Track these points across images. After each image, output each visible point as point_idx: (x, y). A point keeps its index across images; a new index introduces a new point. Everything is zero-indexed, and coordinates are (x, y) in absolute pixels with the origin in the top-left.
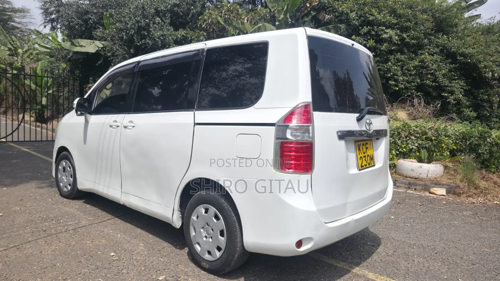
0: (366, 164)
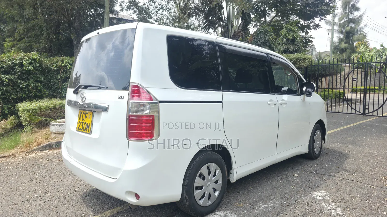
0: (82, 129)
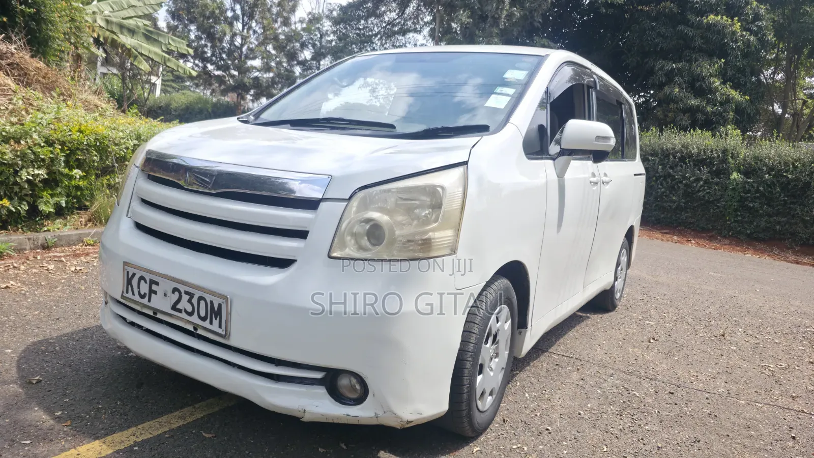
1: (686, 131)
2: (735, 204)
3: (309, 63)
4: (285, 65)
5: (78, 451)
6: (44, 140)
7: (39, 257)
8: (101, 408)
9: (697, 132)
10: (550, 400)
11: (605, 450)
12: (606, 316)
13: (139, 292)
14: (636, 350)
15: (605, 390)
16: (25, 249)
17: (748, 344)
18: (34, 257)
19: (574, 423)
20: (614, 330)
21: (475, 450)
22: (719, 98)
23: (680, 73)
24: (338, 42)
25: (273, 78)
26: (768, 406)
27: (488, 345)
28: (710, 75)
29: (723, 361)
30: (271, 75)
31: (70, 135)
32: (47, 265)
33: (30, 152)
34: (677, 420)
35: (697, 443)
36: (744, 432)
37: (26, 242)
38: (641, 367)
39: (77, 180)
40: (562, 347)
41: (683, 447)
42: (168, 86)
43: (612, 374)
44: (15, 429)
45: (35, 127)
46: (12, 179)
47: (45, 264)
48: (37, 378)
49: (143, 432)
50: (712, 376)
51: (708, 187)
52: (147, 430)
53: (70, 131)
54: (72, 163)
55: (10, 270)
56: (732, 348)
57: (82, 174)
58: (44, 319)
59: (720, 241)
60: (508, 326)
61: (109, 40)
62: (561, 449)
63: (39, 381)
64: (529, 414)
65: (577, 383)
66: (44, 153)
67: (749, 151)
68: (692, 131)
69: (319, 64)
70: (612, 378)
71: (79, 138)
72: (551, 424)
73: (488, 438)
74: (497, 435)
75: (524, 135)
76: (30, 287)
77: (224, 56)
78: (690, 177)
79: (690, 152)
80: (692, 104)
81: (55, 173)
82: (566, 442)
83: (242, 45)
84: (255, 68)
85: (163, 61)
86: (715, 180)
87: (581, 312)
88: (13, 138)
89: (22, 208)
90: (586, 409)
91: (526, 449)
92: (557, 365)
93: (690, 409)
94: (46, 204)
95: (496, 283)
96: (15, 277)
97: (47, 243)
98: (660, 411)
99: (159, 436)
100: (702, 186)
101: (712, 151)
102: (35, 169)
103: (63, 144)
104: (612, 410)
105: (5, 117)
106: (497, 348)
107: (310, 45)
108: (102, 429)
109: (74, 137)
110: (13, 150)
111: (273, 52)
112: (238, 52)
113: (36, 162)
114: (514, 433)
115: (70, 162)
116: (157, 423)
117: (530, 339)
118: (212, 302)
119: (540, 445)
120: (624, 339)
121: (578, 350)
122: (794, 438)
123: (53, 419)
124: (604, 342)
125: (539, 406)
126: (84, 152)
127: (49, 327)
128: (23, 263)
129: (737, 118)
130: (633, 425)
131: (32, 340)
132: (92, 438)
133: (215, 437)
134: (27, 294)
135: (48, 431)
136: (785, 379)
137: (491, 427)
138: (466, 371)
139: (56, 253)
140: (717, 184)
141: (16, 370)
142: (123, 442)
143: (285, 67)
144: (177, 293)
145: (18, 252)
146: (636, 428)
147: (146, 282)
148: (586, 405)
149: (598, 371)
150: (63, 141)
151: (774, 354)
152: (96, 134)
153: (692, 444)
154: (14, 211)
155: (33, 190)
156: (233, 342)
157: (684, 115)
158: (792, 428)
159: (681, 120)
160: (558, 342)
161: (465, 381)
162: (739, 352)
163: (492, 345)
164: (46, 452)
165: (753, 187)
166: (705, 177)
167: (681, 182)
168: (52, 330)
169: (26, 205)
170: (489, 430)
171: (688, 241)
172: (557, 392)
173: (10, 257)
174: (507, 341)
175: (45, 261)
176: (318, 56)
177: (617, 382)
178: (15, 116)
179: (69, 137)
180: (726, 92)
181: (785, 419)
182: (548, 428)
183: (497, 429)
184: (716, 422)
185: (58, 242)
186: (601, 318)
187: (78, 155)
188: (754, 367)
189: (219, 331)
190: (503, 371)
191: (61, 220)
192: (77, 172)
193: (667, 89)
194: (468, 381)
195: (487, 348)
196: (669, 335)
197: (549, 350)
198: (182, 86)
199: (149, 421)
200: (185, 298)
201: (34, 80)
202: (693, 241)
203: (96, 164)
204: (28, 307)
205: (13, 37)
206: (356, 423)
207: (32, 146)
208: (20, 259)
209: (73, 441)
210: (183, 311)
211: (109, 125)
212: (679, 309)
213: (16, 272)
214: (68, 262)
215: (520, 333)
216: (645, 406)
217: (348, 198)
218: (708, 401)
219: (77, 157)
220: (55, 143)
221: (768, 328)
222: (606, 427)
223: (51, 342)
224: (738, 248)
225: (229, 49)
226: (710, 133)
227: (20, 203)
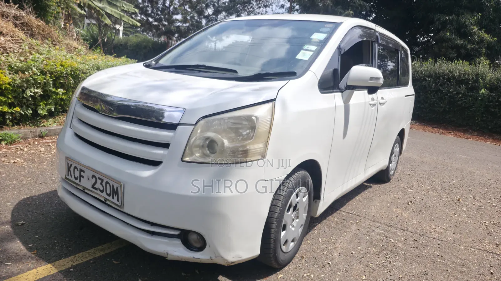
1: (452, 62)
2: (482, 109)
3: (211, 17)
4: (196, 18)
5: (37, 270)
6: (40, 71)
7: (36, 143)
8: (56, 242)
9: (459, 62)
10: (334, 243)
11: (364, 279)
12: (383, 186)
13: (74, 176)
14: (398, 210)
15: (372, 237)
16: (29, 138)
17: (474, 206)
18: (34, 143)
19: (347, 259)
20: (386, 196)
21: (279, 277)
22: (476, 39)
23: (451, 23)
24: (230, 3)
25: (188, 27)
26: (479, 251)
27: (289, 213)
28: (471, 24)
29: (455, 218)
30: (187, 24)
31: (56, 68)
32: (40, 148)
33: (31, 78)
34: (415, 259)
35: (426, 275)
36: (459, 269)
37: (29, 134)
38: (399, 222)
39: (61, 95)
40: (349, 207)
41: (416, 278)
42: (127, 31)
43: (379, 226)
44: (4, 255)
45: (34, 63)
46: (21, 95)
47: (39, 148)
48: (21, 222)
49: (78, 259)
50: (445, 229)
51: (465, 98)
52: (80, 258)
53: (56, 65)
54: (57, 85)
55: (18, 151)
56: (463, 209)
57: (63, 92)
58: (33, 184)
59: (471, 133)
60: (305, 199)
61: (87, 5)
62: (335, 277)
63: (22, 224)
64: (319, 253)
65: (355, 232)
66: (40, 79)
67: (494, 75)
68: (456, 61)
69: (217, 18)
70: (378, 229)
71: (61, 69)
72: (332, 260)
73: (290, 269)
74: (296, 267)
75: (319, 78)
76: (28, 162)
77: (159, 13)
78: (453, 92)
79: (454, 75)
80: (458, 43)
81: (47, 91)
82: (339, 272)
83: (170, 6)
84: (178, 20)
85: (120, 17)
86: (469, 93)
87: (367, 183)
88: (21, 70)
89: (28, 112)
90: (357, 250)
91: (312, 276)
92: (344, 219)
93: (426, 252)
94: (42, 110)
95: (296, 174)
96: (20, 156)
97: (42, 134)
98: (405, 253)
99: (87, 262)
100: (460, 97)
101: (469, 75)
102: (35, 89)
103: (51, 73)
104: (374, 251)
105: (16, 57)
106: (298, 213)
107: (211, 6)
108: (55, 256)
109: (58, 69)
110: (21, 78)
111: (189, 10)
112: (168, 10)
113: (35, 84)
114: (307, 266)
115: (56, 84)
116: (87, 253)
117: (322, 206)
118: (113, 185)
119: (322, 274)
120: (392, 202)
121: (359, 210)
122: (492, 273)
123: (27, 249)
124: (378, 204)
125: (326, 247)
126: (65, 78)
127: (35, 189)
128: (27, 147)
129: (488, 52)
130: (386, 262)
131: (23, 197)
132: (48, 262)
133: (120, 263)
134: (26, 167)
135: (23, 257)
136: (494, 231)
137: (293, 261)
138: (273, 231)
139: (47, 140)
140: (471, 96)
141: (10, 217)
142: (65, 265)
143: (196, 20)
144: (94, 178)
145: (24, 139)
146: (387, 264)
147: (78, 170)
148: (357, 248)
149: (370, 224)
150: (51, 72)
151: (491, 214)
152: (71, 67)
153: (422, 276)
154: (23, 114)
155: (35, 102)
156: (126, 210)
157: (452, 50)
158: (492, 266)
159: (450, 53)
160: (347, 204)
161: (272, 236)
162: (467, 212)
163: (293, 212)
164: (19, 270)
165: (494, 98)
166: (463, 92)
167: (447, 95)
168: (36, 191)
169: (31, 110)
170: (291, 263)
171: (449, 133)
172: (340, 238)
173: (19, 142)
174: (305, 208)
175: (39, 145)
176: (217, 12)
177: (381, 232)
178: (23, 56)
179: (55, 69)
180: (481, 36)
181: (488, 260)
182: (329, 262)
183: (296, 262)
184: (441, 261)
185: (48, 134)
186: (379, 187)
187: (61, 80)
188: (475, 223)
189: (118, 203)
190: (303, 227)
191: (52, 119)
192: (61, 91)
193: (442, 34)
194: (274, 236)
195: (288, 215)
196: (422, 200)
197: (341, 209)
198: (136, 31)
199: (82, 252)
200: (99, 181)
201: (37, 32)
202: (452, 133)
203: (72, 85)
204: (25, 175)
205: (25, 6)
206: (199, 262)
207: (32, 75)
208: (25, 144)
209: (36, 264)
210: (98, 189)
211: (80, 61)
212: (432, 181)
213: (22, 152)
214: (53, 146)
215: (316, 202)
216: (396, 248)
217: (194, 123)
218: (439, 246)
219: (60, 81)
220: (47, 73)
221: (491, 195)
222: (367, 263)
223: (34, 199)
224: (482, 138)
225: (162, 8)
226: (468, 63)
227: (27, 109)
